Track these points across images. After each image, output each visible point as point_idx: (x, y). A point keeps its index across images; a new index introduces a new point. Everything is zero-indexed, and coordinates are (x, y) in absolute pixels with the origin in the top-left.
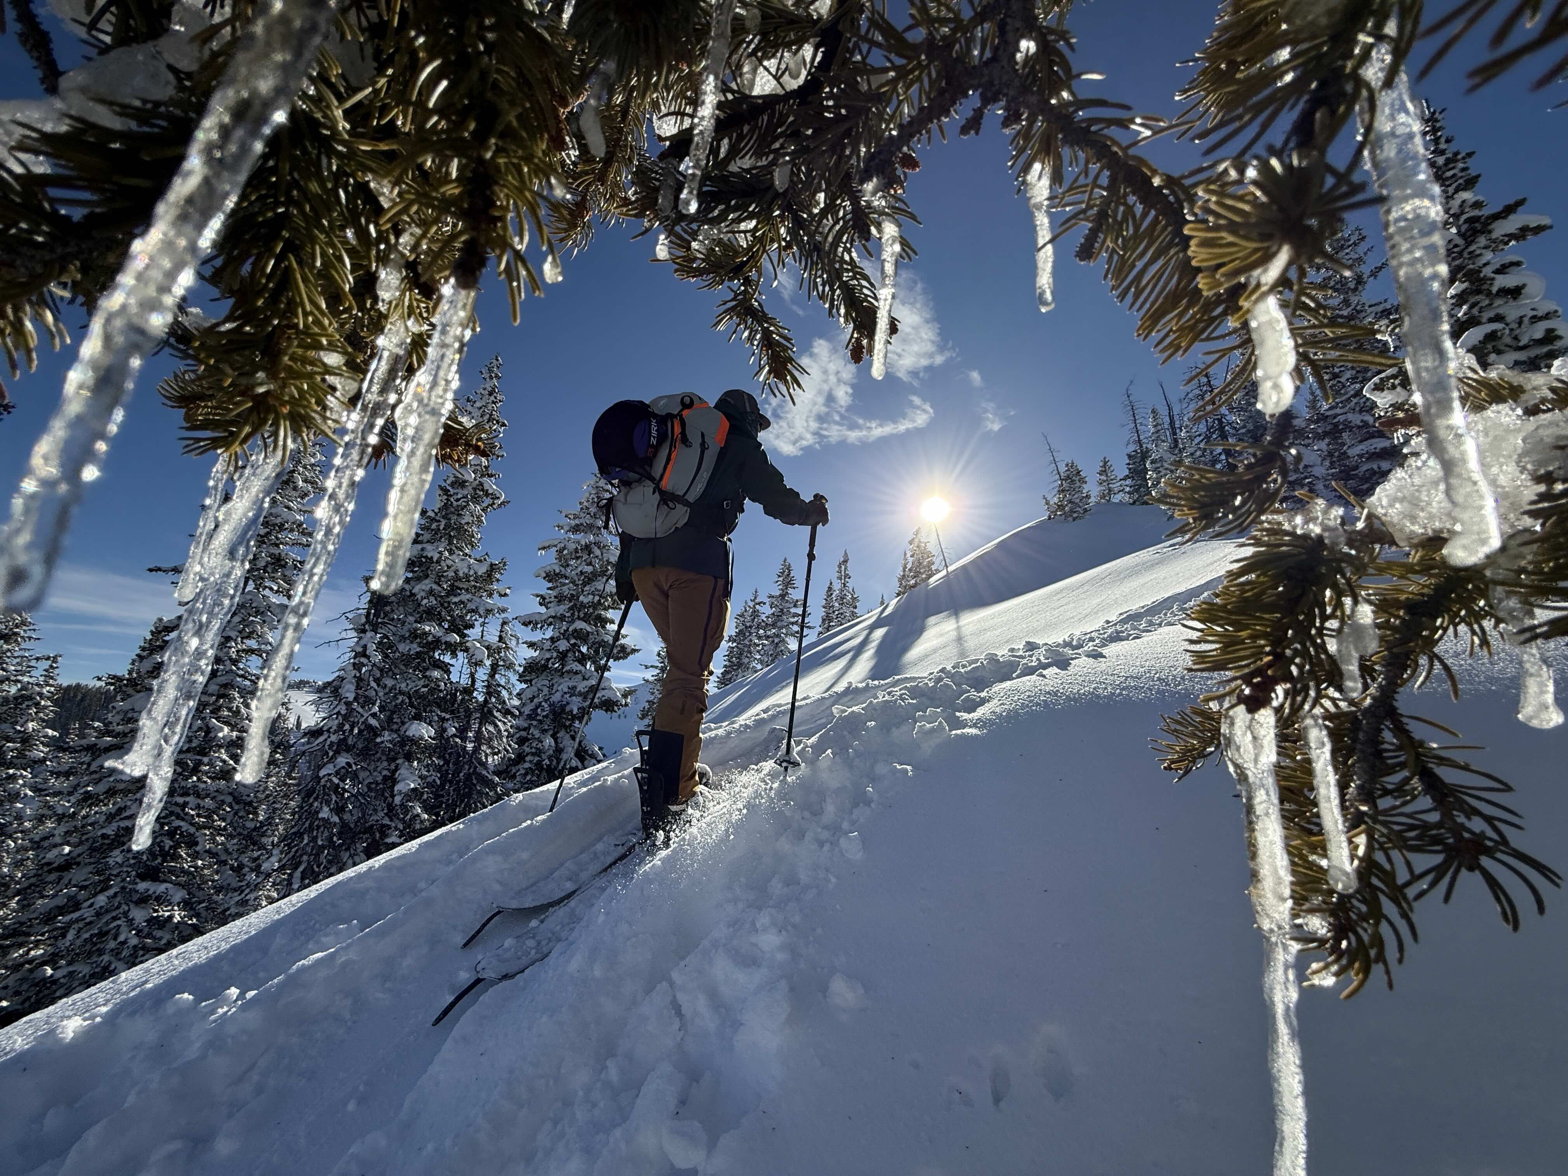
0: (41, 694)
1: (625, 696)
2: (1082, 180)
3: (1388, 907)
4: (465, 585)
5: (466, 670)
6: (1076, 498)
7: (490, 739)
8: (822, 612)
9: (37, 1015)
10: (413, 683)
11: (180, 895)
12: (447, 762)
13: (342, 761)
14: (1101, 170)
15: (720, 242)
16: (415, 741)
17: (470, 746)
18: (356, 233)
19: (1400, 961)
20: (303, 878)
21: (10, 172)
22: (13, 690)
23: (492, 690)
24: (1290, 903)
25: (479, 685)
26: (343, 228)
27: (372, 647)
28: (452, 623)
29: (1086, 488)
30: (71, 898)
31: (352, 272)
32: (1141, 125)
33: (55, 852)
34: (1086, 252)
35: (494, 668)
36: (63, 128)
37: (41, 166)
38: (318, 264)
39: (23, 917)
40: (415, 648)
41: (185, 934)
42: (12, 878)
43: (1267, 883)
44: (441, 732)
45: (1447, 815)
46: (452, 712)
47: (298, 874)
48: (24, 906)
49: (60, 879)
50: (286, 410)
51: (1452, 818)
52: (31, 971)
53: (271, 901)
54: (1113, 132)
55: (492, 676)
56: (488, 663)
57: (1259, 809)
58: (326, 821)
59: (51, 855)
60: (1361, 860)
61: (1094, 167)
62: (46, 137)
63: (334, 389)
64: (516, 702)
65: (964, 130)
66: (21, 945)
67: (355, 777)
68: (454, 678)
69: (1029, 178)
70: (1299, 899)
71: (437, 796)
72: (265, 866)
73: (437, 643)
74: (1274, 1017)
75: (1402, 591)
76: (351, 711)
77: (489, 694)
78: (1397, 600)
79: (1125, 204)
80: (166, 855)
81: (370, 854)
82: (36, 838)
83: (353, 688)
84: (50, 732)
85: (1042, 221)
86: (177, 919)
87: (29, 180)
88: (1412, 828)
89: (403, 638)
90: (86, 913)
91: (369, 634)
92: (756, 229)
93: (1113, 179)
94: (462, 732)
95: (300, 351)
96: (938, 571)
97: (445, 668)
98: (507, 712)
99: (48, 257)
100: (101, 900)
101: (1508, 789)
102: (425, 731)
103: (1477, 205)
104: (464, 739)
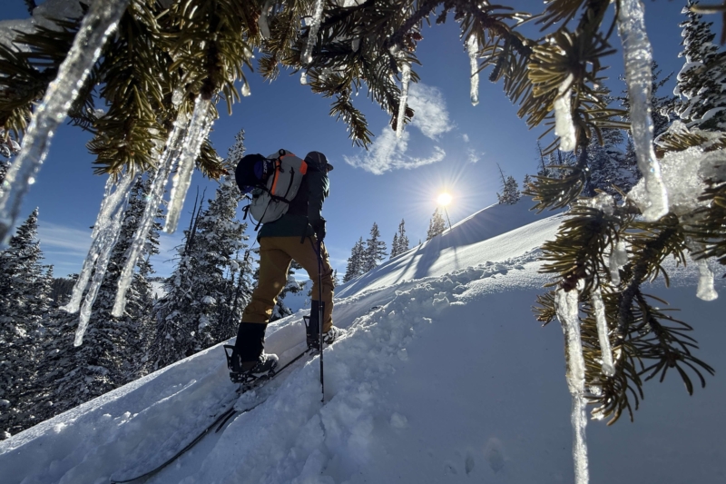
0: (45, 282)
1: (301, 285)
2: (491, 44)
3: (630, 383)
4: (228, 235)
5: (230, 273)
6: (513, 194)
7: (241, 305)
8: (392, 248)
9: (46, 421)
10: (205, 279)
11: (106, 371)
12: (222, 314)
13: (175, 313)
14: (501, 38)
15: (332, 76)
16: (207, 305)
17: (232, 308)
18: (164, 75)
19: (637, 408)
20: (159, 365)
21: (12, 51)
22: (34, 280)
23: (241, 282)
24: (584, 380)
25: (235, 280)
26: (158, 73)
27: (188, 263)
28: (223, 252)
29: (517, 189)
30: (60, 372)
31: (163, 92)
32: (519, 17)
33: (53, 352)
34: (494, 77)
35: (242, 272)
36: (35, 32)
37: (26, 49)
38: (147, 88)
39: (40, 379)
40: (207, 263)
41: (108, 388)
42: (35, 362)
43: (574, 371)
44: (219, 301)
45: (662, 341)
46: (223, 292)
47: (157, 363)
48: (41, 375)
49: (55, 363)
50: (133, 154)
51: (664, 342)
52: (44, 403)
53: (145, 374)
54: (505, 20)
55: (241, 276)
56: (239, 270)
57: (571, 337)
58: (168, 340)
59: (51, 353)
60: (618, 361)
61: (497, 37)
62: (28, 36)
63: (155, 145)
64: (252, 288)
65: (438, 21)
66: (39, 392)
67: (181, 320)
68: (224, 276)
69: (469, 43)
70: (589, 378)
71: (217, 330)
72: (143, 360)
73: (216, 261)
74: (575, 433)
75: (644, 236)
76: (179, 291)
77: (240, 284)
78: (642, 241)
79: (512, 55)
80: (100, 354)
81: (188, 354)
82: (45, 344)
83: (179, 281)
84: (50, 299)
85: (474, 62)
86: (105, 382)
87: (21, 55)
88: (646, 347)
89: (201, 259)
90: (67, 378)
91: (187, 257)
92: (346, 69)
93: (506, 42)
94: (228, 301)
95: (139, 128)
96: (446, 228)
97: (220, 272)
98: (248, 292)
99: (29, 88)
100: (73, 373)
101: (691, 329)
102: (212, 301)
103: (714, 49)
104: (229, 304)
